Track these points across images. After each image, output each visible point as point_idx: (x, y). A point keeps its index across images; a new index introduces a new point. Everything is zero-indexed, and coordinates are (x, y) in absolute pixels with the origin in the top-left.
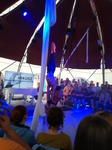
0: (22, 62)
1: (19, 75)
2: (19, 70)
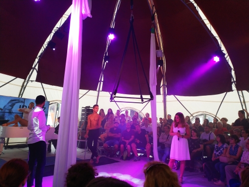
0: (27, 79)
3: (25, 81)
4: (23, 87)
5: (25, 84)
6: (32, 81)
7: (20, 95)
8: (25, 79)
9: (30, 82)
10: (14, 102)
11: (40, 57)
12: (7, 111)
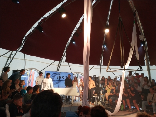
0: (61, 61)
1: (59, 74)
2: (58, 70)
3: (60, 63)
4: (59, 66)
5: (60, 64)
6: (63, 62)
7: (57, 70)
8: (60, 61)
9: (62, 63)
10: (55, 74)
11: (66, 48)
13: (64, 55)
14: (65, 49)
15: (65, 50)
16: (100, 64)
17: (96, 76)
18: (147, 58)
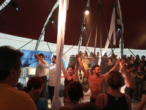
3: (38, 41)
4: (37, 45)
5: (38, 43)
6: (42, 41)
7: (36, 49)
10: (33, 53)
11: (45, 27)
12: (29, 58)
13: (43, 34)
14: (43, 27)
15: (44, 29)
16: (79, 45)
17: (74, 55)
18: (122, 42)
